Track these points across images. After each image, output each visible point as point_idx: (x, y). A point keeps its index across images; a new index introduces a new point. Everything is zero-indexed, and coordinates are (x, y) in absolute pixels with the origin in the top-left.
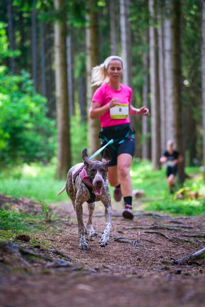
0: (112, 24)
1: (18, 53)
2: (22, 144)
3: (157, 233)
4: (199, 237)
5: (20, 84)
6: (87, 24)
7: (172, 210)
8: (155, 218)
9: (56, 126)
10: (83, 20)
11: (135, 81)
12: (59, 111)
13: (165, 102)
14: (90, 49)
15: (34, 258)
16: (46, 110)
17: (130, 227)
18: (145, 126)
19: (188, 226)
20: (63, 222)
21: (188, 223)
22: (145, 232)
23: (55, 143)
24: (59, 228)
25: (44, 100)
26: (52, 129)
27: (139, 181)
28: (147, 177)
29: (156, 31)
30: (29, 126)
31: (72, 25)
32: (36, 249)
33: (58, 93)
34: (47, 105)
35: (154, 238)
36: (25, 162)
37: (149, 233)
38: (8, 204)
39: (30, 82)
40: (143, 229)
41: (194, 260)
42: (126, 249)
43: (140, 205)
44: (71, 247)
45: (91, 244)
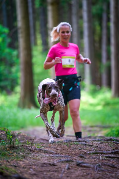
3: (118, 158)
8: (116, 143)
9: (18, 56)
11: (94, 10)
12: (21, 42)
16: (9, 40)
17: (91, 152)
18: (104, 54)
20: (26, 148)
22: (106, 157)
23: (18, 72)
24: (23, 154)
25: (6, 30)
26: (14, 59)
28: (107, 104)
33: (20, 23)
34: (9, 35)
35: (116, 163)
37: (110, 157)
40: (104, 154)
42: (88, 174)
43: (100, 131)
44: (34, 172)
45: (54, 169)
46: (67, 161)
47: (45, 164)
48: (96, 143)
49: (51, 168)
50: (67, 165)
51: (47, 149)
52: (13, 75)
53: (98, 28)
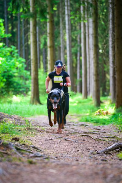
0: (61, 19)
1: (10, 35)
2: (12, 84)
3: (87, 136)
4: (110, 137)
5: (11, 53)
6: (48, 20)
7: (94, 122)
8: (86, 127)
9: (30, 75)
10: (45, 18)
11: (73, 50)
12: (32, 67)
13: (89, 61)
14: (49, 34)
15: (23, 151)
16: (25, 66)
17: (72, 132)
18: (78, 74)
19: (103, 131)
20: (36, 129)
21: (103, 129)
22: (81, 135)
23: (30, 84)
24: (34, 133)
25: (24, 60)
26: (28, 76)
27: (75, 104)
28: (80, 102)
29: (84, 24)
30: (16, 74)
31: (39, 20)
32: (23, 145)
33: (32, 57)
34: (26, 63)
35: (86, 138)
36: (14, 94)
37: (83, 135)
38: (6, 119)
39: (16, 51)
40: (79, 133)
41: (108, 151)
42: (71, 145)
43: (76, 118)
44: (41, 144)
45: (52, 142)
46: (60, 138)
47: (47, 139)
48: (75, 127)
49: (50, 141)
50: (59, 140)
51: (48, 130)
52: (27, 85)
53: (75, 60)
